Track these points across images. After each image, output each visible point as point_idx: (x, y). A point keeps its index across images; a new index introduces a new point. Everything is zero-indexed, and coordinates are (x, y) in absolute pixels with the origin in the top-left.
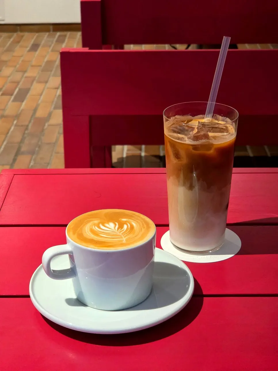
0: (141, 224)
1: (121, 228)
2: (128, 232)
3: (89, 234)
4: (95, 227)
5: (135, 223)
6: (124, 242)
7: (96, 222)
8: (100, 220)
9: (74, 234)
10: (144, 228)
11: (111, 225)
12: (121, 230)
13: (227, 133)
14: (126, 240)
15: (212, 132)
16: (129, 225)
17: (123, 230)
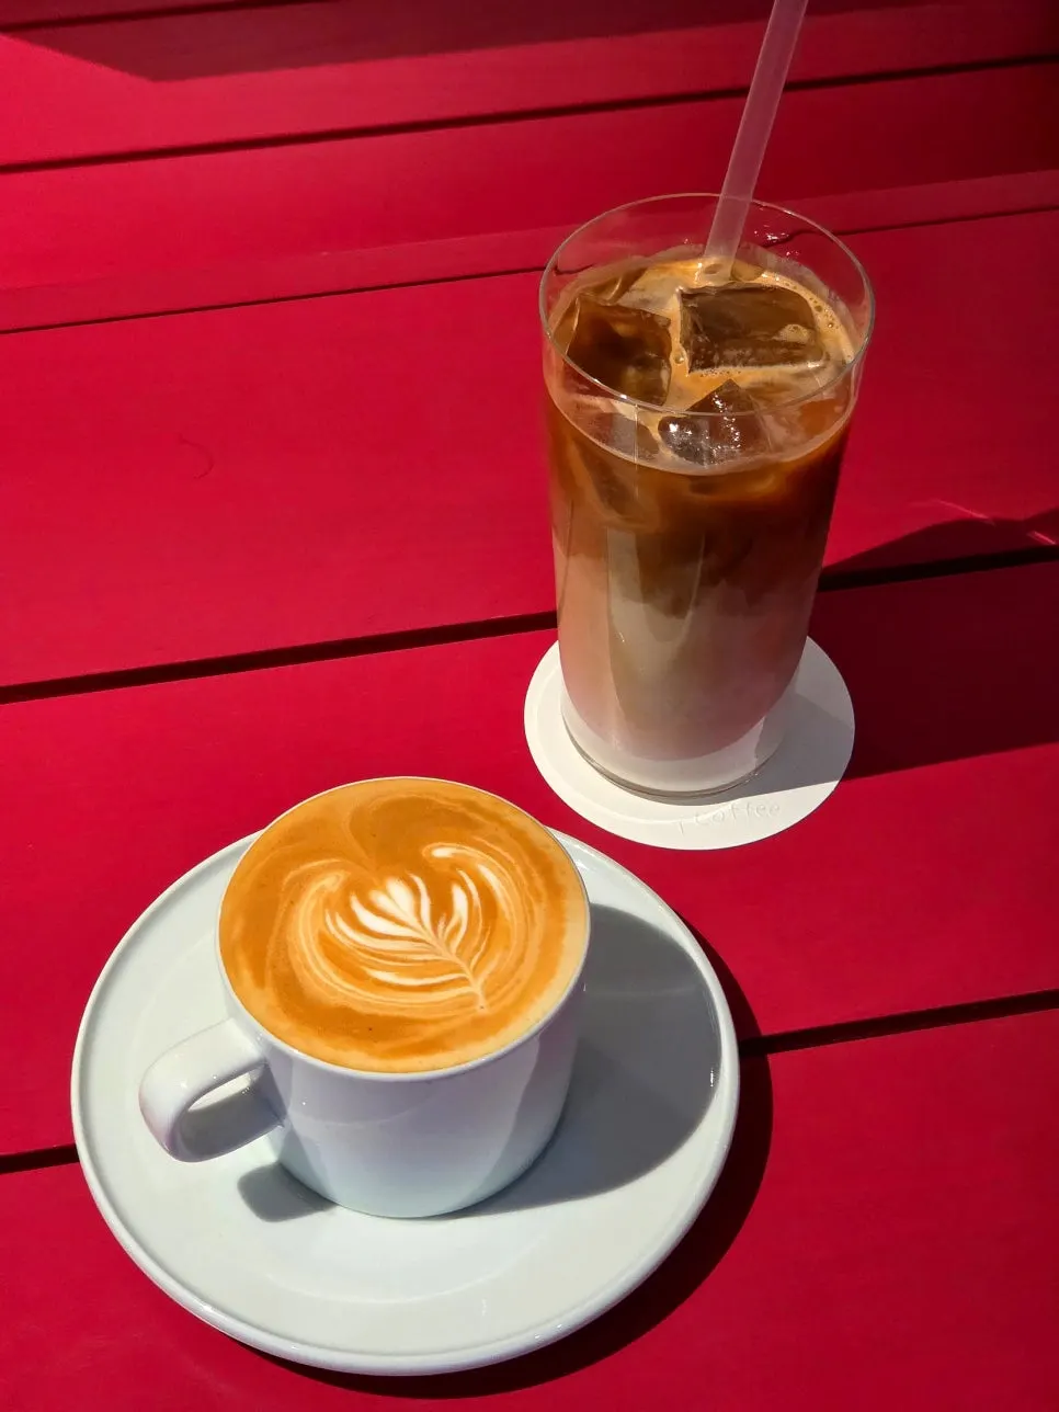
0: (519, 870)
1: (445, 914)
2: (477, 939)
3: (324, 973)
4: (335, 923)
5: (491, 867)
6: (482, 1007)
7: (331, 882)
8: (345, 868)
9: (260, 981)
10: (539, 900)
11: (397, 897)
12: (448, 929)
13: (816, 359)
14: (487, 996)
15: (753, 364)
16: (471, 886)
17: (456, 929)
